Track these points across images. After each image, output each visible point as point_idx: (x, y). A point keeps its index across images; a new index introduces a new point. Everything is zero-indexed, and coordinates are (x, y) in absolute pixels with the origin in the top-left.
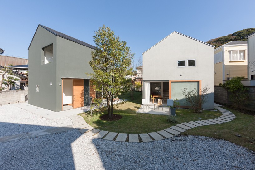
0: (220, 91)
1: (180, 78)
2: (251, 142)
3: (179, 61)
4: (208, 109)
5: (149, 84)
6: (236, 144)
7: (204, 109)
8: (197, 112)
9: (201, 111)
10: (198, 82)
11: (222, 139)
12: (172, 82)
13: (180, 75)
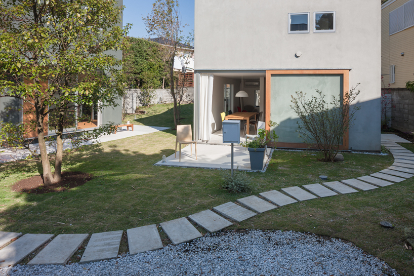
0: (407, 101)
1: (295, 65)
2: (408, 245)
3: (293, 17)
4: (367, 151)
5: (212, 78)
6: (366, 251)
7: (355, 151)
8: (329, 160)
9: (339, 155)
10: (341, 75)
11: (338, 238)
12: (272, 75)
13: (296, 56)
